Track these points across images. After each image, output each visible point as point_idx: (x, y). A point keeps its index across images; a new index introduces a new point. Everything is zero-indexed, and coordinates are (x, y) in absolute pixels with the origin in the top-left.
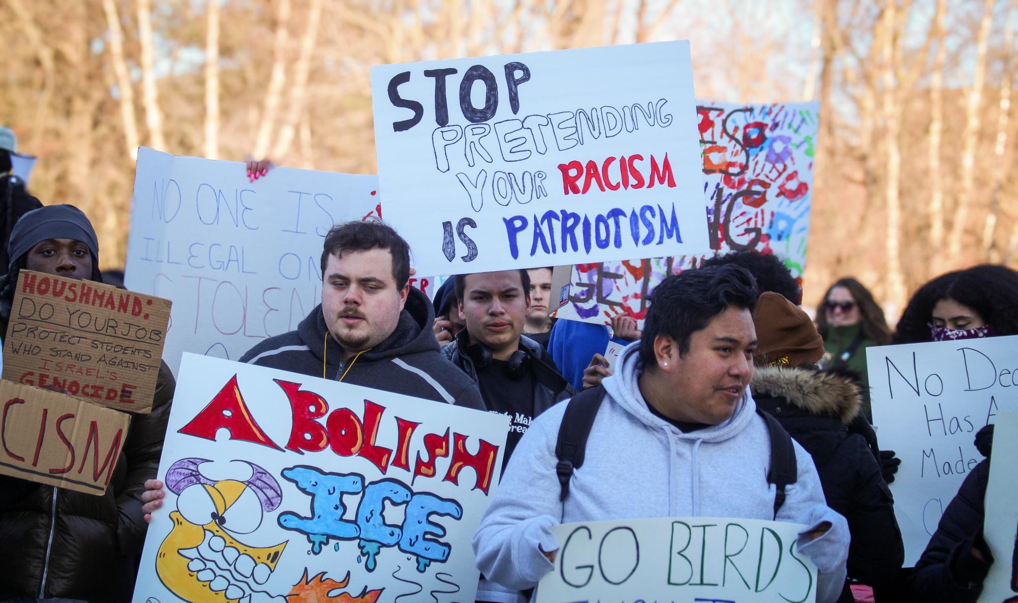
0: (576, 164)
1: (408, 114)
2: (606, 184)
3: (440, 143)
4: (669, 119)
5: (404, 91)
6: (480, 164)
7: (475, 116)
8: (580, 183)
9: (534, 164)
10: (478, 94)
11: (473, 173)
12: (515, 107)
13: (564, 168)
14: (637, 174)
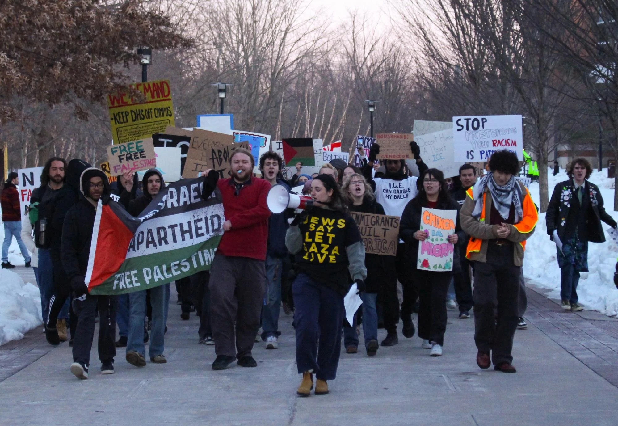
0: (495, 140)
1: (460, 128)
2: (502, 145)
3: (467, 134)
4: (516, 132)
5: (460, 123)
6: (475, 139)
7: (475, 129)
8: (496, 144)
9: (487, 140)
10: (476, 125)
11: (474, 141)
12: (483, 127)
13: (493, 141)
14: (509, 143)
